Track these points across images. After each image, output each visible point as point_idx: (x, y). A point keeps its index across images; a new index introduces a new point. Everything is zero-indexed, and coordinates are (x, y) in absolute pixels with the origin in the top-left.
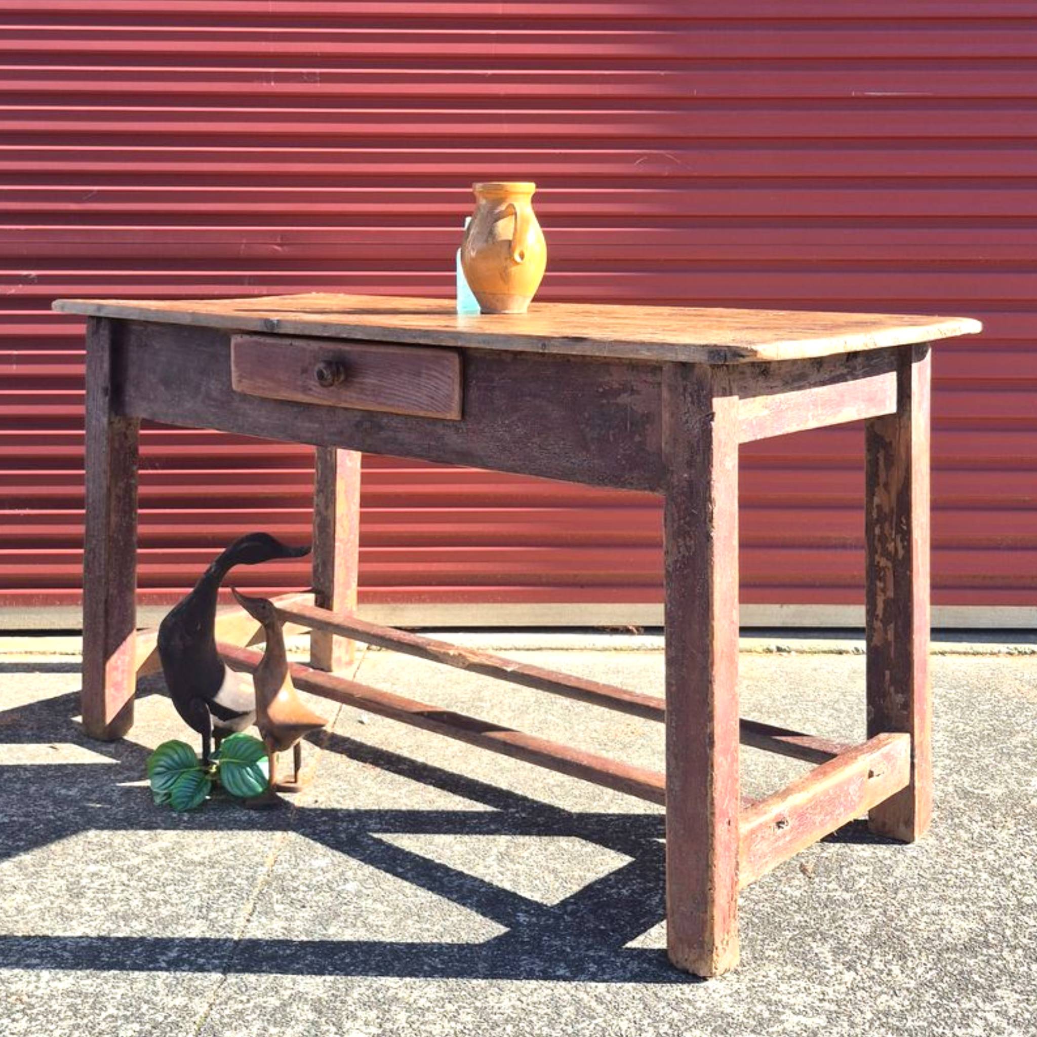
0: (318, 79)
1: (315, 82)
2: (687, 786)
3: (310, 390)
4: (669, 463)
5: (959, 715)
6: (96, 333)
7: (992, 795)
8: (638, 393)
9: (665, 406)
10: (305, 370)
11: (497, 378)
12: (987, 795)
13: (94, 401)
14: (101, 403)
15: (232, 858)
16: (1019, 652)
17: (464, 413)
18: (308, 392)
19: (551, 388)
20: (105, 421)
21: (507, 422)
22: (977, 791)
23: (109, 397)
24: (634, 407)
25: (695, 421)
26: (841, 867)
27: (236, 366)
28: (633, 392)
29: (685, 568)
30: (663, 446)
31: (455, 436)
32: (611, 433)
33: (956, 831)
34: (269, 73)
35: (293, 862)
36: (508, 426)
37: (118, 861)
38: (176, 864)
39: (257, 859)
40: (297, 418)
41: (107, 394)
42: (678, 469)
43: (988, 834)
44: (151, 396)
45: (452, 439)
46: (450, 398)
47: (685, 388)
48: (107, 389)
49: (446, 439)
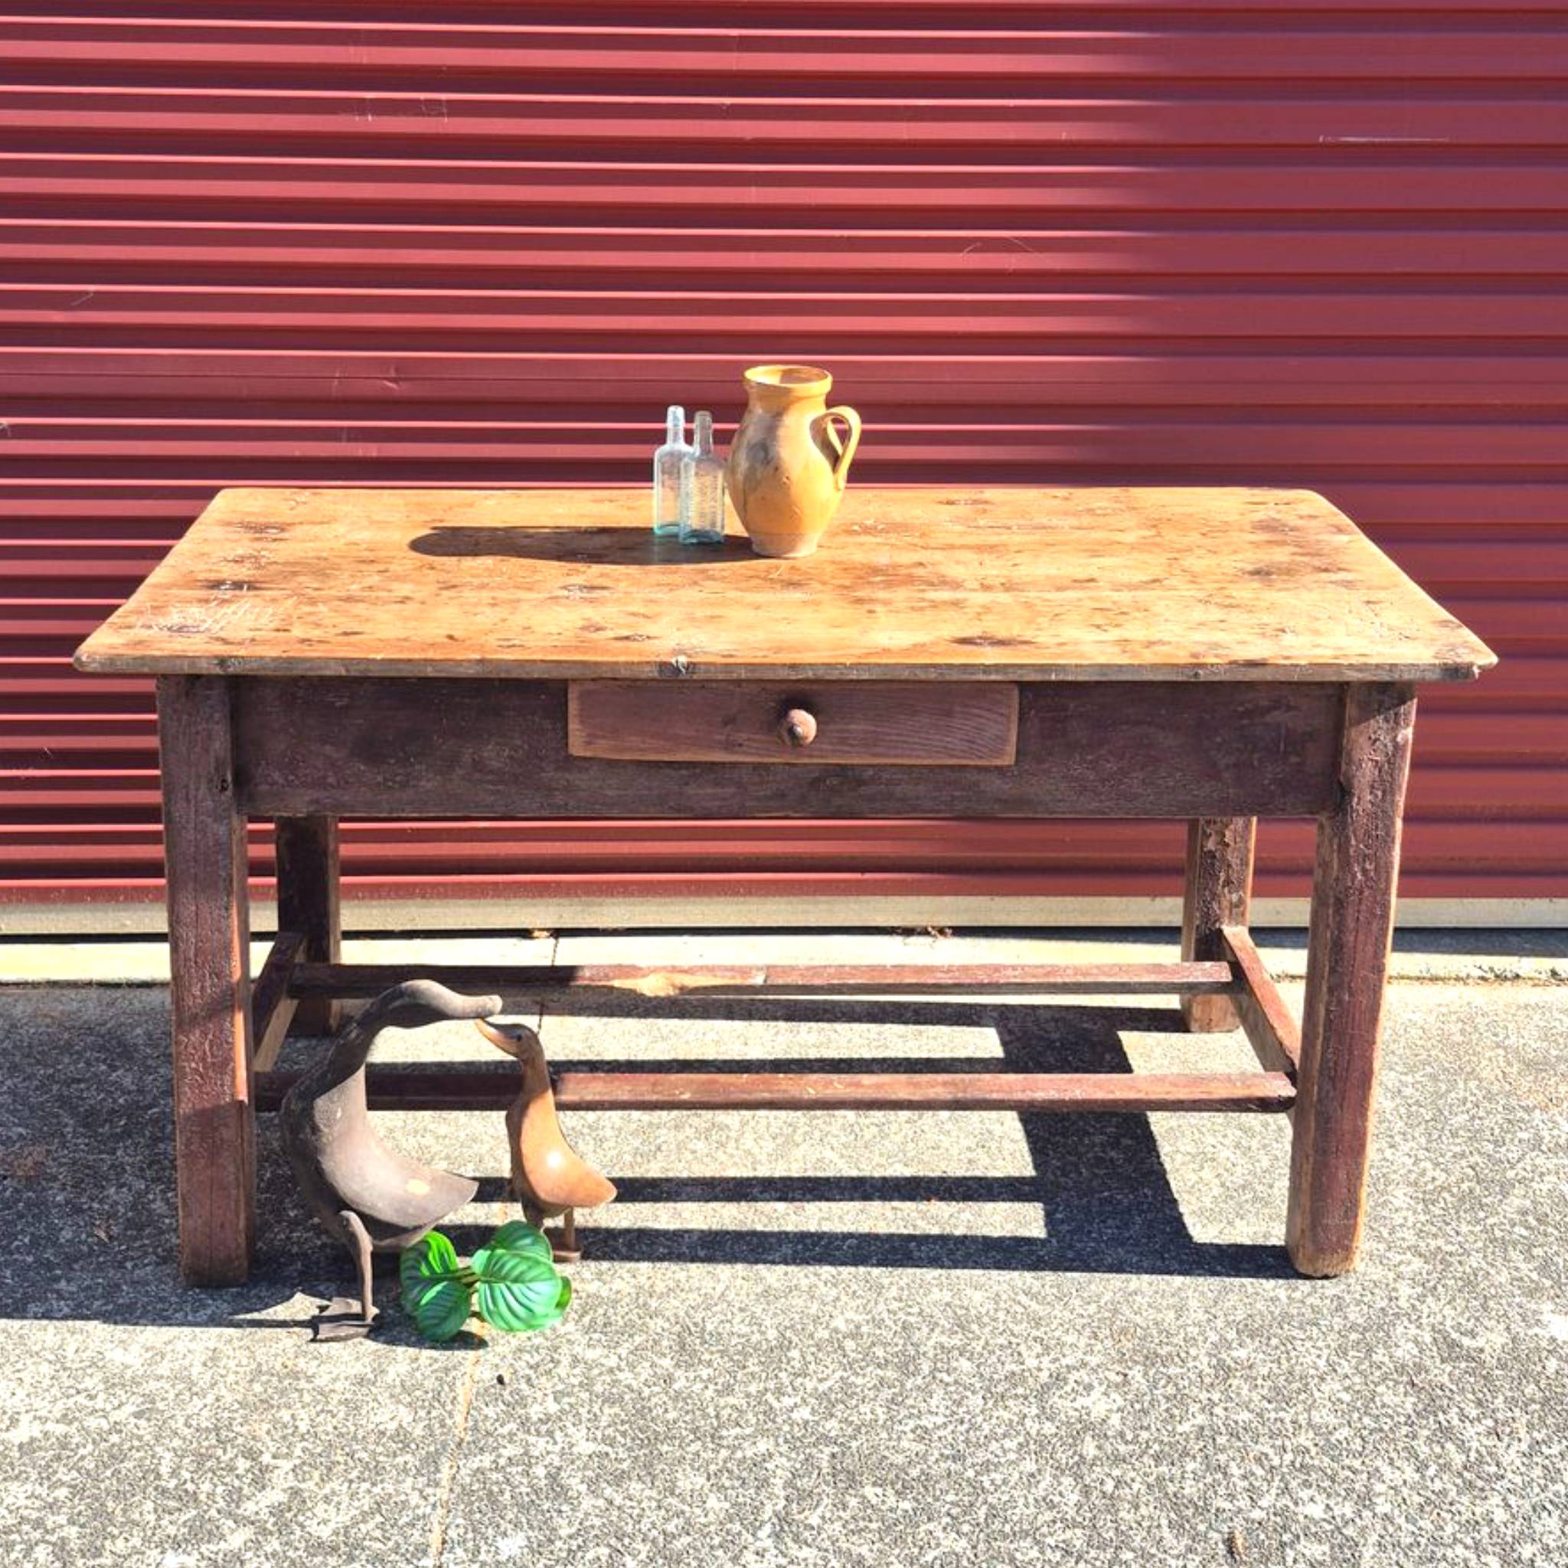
0: (445, 110)
1: (441, 115)
2: (1345, 1104)
3: (740, 745)
4: (1351, 786)
5: (1423, 1141)
6: (187, 694)
7: (1488, 1349)
8: (1295, 708)
9: (1351, 725)
10: (729, 721)
11: (1072, 706)
12: (1482, 1351)
13: (188, 801)
14: (210, 803)
15: (378, 1533)
16: (1497, 976)
17: (1018, 752)
18: (737, 748)
19: (1163, 712)
20: (222, 830)
21: (1090, 757)
22: (1466, 1341)
23: (229, 793)
24: (1290, 725)
25: (1389, 738)
26: (1283, 1545)
27: (582, 722)
28: (1289, 708)
29: (1361, 893)
30: (1344, 767)
31: (998, 782)
32: (1256, 756)
33: (1443, 1447)
34: (364, 100)
35: (470, 1544)
36: (1091, 762)
37: (209, 1542)
38: (297, 1549)
39: (416, 1536)
40: (687, 784)
41: (224, 789)
42: (1362, 791)
43: (1490, 1454)
44: (331, 780)
45: (996, 785)
46: (1004, 740)
47: (1381, 703)
48: (224, 781)
49: (982, 787)
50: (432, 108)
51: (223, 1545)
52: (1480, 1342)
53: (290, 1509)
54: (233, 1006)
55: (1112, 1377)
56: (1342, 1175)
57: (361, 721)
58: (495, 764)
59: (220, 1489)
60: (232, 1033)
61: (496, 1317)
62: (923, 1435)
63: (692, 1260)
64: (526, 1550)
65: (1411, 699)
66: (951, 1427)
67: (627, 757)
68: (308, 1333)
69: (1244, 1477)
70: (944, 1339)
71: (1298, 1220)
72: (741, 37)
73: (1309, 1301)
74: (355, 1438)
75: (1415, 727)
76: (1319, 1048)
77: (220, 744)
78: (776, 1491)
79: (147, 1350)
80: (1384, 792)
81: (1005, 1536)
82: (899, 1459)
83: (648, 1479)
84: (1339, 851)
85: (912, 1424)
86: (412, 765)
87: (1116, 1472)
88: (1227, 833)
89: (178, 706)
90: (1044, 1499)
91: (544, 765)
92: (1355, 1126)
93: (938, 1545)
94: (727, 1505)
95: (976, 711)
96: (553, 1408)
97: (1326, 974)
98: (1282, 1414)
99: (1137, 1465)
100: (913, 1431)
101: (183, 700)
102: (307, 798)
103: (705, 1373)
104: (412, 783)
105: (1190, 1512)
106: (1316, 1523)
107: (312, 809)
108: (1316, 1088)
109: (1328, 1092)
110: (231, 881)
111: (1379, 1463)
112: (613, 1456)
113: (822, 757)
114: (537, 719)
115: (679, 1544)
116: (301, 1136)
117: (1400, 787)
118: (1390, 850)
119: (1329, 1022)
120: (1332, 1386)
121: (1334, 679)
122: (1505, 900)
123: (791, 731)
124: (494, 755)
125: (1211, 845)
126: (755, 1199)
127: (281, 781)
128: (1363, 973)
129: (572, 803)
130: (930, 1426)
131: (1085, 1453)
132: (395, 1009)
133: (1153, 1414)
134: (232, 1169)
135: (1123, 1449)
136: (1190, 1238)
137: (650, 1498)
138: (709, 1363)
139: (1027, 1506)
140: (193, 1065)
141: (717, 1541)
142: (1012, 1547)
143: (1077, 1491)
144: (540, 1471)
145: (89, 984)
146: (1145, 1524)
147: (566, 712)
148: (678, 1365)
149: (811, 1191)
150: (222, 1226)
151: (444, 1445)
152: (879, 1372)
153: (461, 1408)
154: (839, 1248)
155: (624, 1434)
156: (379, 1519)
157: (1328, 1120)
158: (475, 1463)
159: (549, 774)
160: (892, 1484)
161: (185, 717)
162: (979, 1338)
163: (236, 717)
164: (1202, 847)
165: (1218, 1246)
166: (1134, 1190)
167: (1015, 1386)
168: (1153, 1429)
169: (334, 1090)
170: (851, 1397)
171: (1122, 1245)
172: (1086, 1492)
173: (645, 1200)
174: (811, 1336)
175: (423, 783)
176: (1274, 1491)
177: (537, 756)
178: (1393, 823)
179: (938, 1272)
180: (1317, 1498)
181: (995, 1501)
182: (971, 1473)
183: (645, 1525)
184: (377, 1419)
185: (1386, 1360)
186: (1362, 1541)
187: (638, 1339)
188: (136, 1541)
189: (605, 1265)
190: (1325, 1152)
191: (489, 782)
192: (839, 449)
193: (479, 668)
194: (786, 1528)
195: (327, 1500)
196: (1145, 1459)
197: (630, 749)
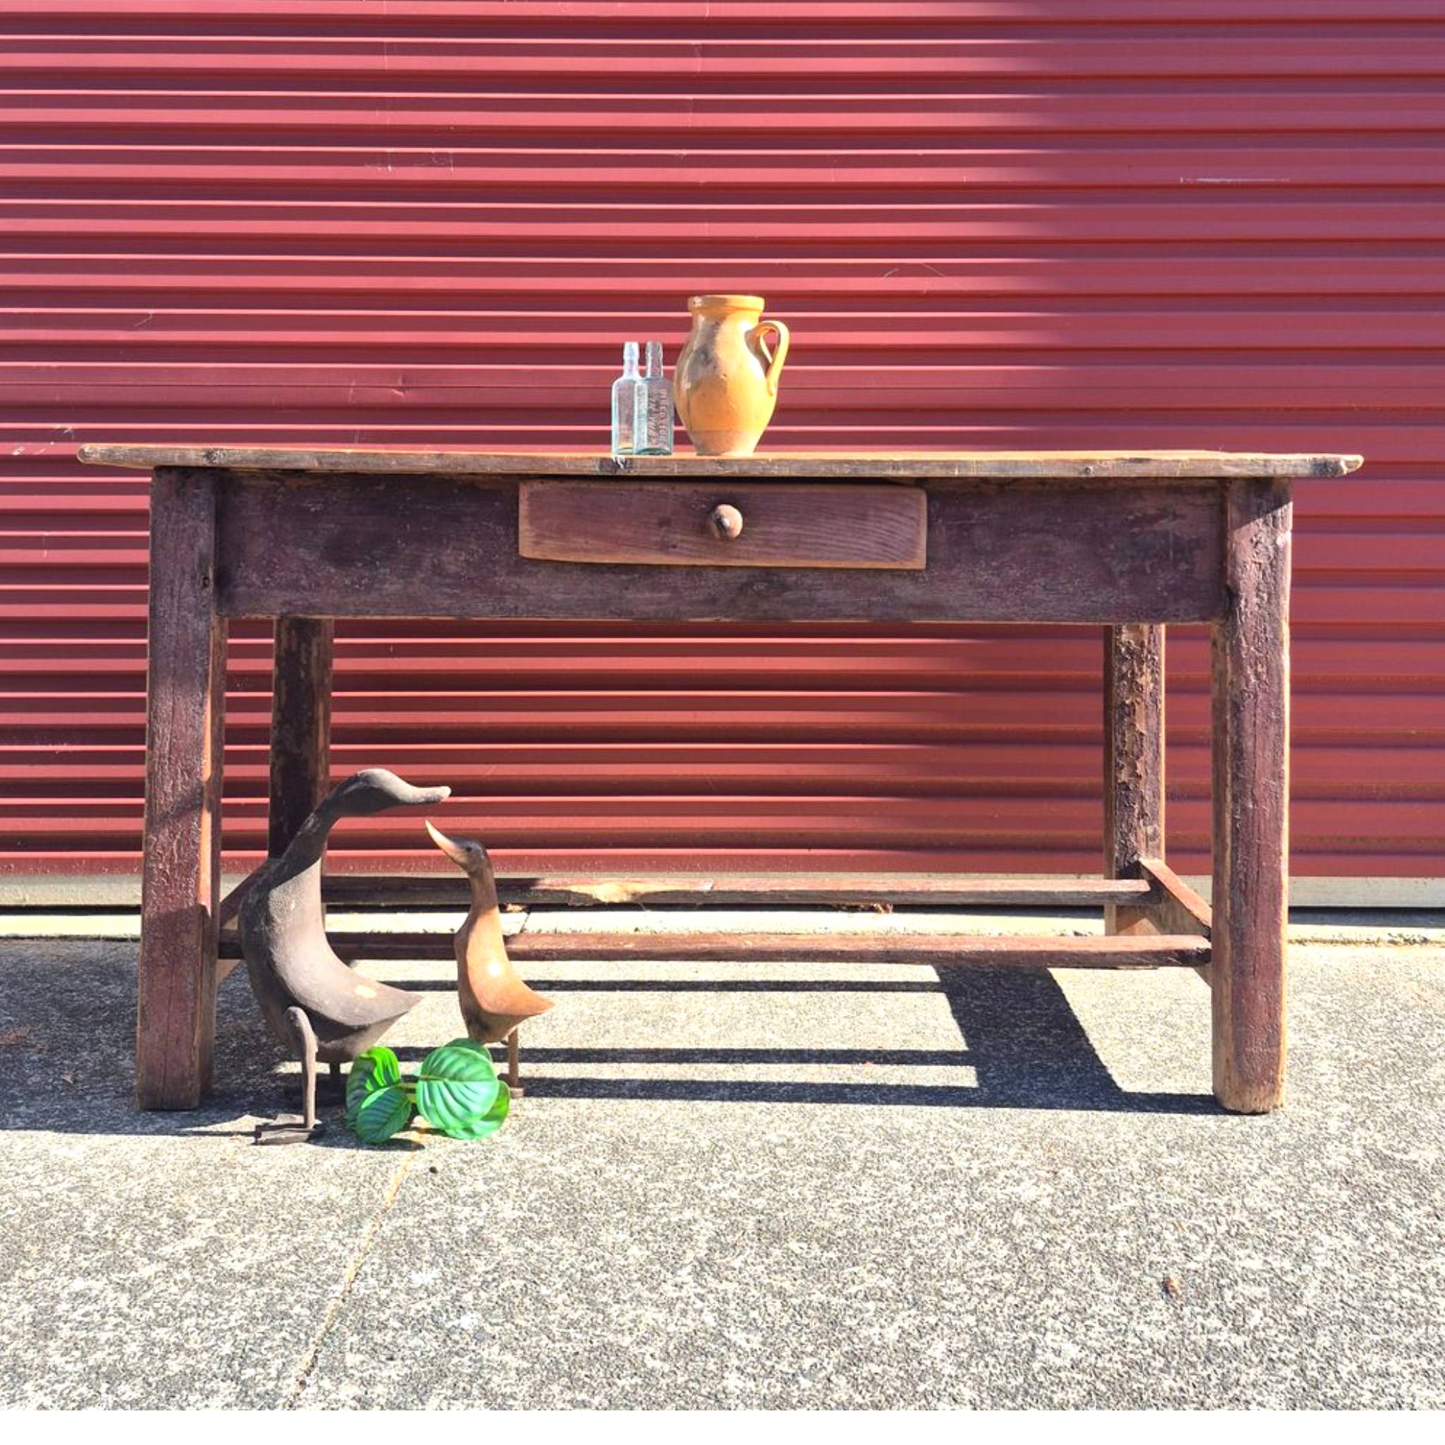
0: (452, 161)
1: (449, 165)
2: (1258, 921)
3: (674, 547)
4: (1238, 589)
5: (1344, 1034)
6: (178, 493)
7: (1421, 1161)
8: (1183, 517)
9: (1234, 529)
10: (664, 522)
11: (976, 514)
12: (1415, 1162)
13: (172, 597)
14: (191, 600)
15: (292, 1268)
16: (1406, 940)
17: (928, 559)
18: (671, 550)
19: (1059, 520)
20: (201, 626)
21: (994, 564)
22: (1398, 1156)
23: (210, 589)
24: (1178, 533)
25: (1269, 541)
26: (1221, 1287)
27: (531, 523)
28: (1175, 516)
29: (1256, 696)
30: (1230, 569)
31: (912, 587)
32: (1148, 563)
33: (1382, 1224)
34: (385, 154)
35: (383, 1277)
36: (996, 568)
37: (119, 1272)
38: (206, 1277)
39: (330, 1270)
40: (627, 589)
41: (205, 586)
42: (1248, 593)
43: (1432, 1229)
44: (303, 582)
45: (908, 591)
46: (913, 543)
47: (1259, 507)
48: (206, 578)
49: (897, 592)
50: (442, 160)
51: (133, 1274)
52: (1413, 1156)
53: (206, 1251)
54: (201, 805)
55: (1043, 1174)
56: (1261, 998)
57: (332, 526)
58: (452, 569)
59: (139, 1238)
60: (199, 833)
61: (432, 1113)
62: (851, 1209)
63: (632, 1097)
64: (439, 1281)
65: (1287, 502)
66: (878, 1205)
67: (572, 558)
68: (252, 1139)
69: (1178, 1241)
70: (875, 1149)
71: (1223, 1050)
72: (694, 100)
73: (1238, 1129)
74: (282, 1206)
75: (1293, 531)
76: (1228, 860)
77: (205, 541)
78: (699, 1244)
79: (91, 1149)
80: (1269, 594)
81: (931, 1277)
82: (827, 1225)
83: (571, 1236)
84: (1232, 655)
85: (839, 1202)
86: (377, 568)
87: (1046, 1236)
88: (1138, 765)
89: (169, 504)
90: (972, 1253)
91: (497, 568)
92: (1270, 944)
93: (863, 1282)
94: (649, 1253)
95: (888, 515)
96: (481, 1187)
97: (1229, 782)
98: (1215, 1200)
99: (1068, 1232)
100: (840, 1207)
101: (174, 498)
102: (280, 600)
103: (635, 1167)
104: (376, 586)
105: (1123, 1263)
106: (1254, 1273)
107: (284, 611)
108: (1228, 902)
109: (1241, 906)
110: (207, 676)
111: (1317, 1233)
112: (537, 1219)
113: (748, 558)
114: (491, 525)
115: (596, 1279)
116: (256, 929)
117: (1283, 589)
118: (1279, 653)
119: (1236, 831)
120: (1263, 1182)
121: (1213, 474)
122: (1407, 879)
123: (720, 523)
124: (453, 559)
125: (1124, 776)
126: (697, 1062)
127: (258, 583)
128: (1263, 780)
129: (522, 606)
130: (858, 1204)
131: (1014, 1222)
132: (350, 794)
133: (1084, 1199)
134: (190, 980)
135: (1053, 1221)
136: (1120, 1089)
137: (570, 1248)
138: (641, 1162)
139: (954, 1256)
140: (161, 866)
141: (635, 1277)
142: (938, 1284)
143: (1005, 1248)
144: (463, 1229)
145: (97, 939)
146: (1076, 1271)
147: (517, 511)
148: (610, 1162)
149: (750, 1057)
150: (178, 1040)
151: (369, 1211)
152: (809, 1168)
153: (392, 1185)
154: (773, 1092)
155: (551, 1206)
156: (294, 1258)
157: (1242, 936)
158: (397, 1222)
159: (501, 579)
160: (818, 1241)
161: (174, 514)
162: (909, 1148)
163: (221, 518)
164: (1116, 778)
165: (1147, 1095)
166: (1063, 1060)
167: (945, 1179)
168: (1084, 1207)
169: (289, 882)
170: (781, 1183)
171: (1052, 1092)
172: (1016, 1248)
173: (590, 1061)
174: (744, 1145)
175: (387, 586)
176: (1209, 1251)
177: (492, 561)
178: (1280, 626)
179: (870, 1107)
180: (1254, 1255)
181: (922, 1253)
182: (898, 1235)
183: (563, 1265)
184: (306, 1194)
185: (1319, 1166)
186: (1303, 1286)
187: (571, 1146)
188: (47, 1271)
189: (546, 1100)
190: (1242, 973)
191: (448, 586)
192: (770, 359)
193: (438, 462)
194: (707, 1268)
195: (245, 1245)
196: (1077, 1227)
197: (576, 550)
